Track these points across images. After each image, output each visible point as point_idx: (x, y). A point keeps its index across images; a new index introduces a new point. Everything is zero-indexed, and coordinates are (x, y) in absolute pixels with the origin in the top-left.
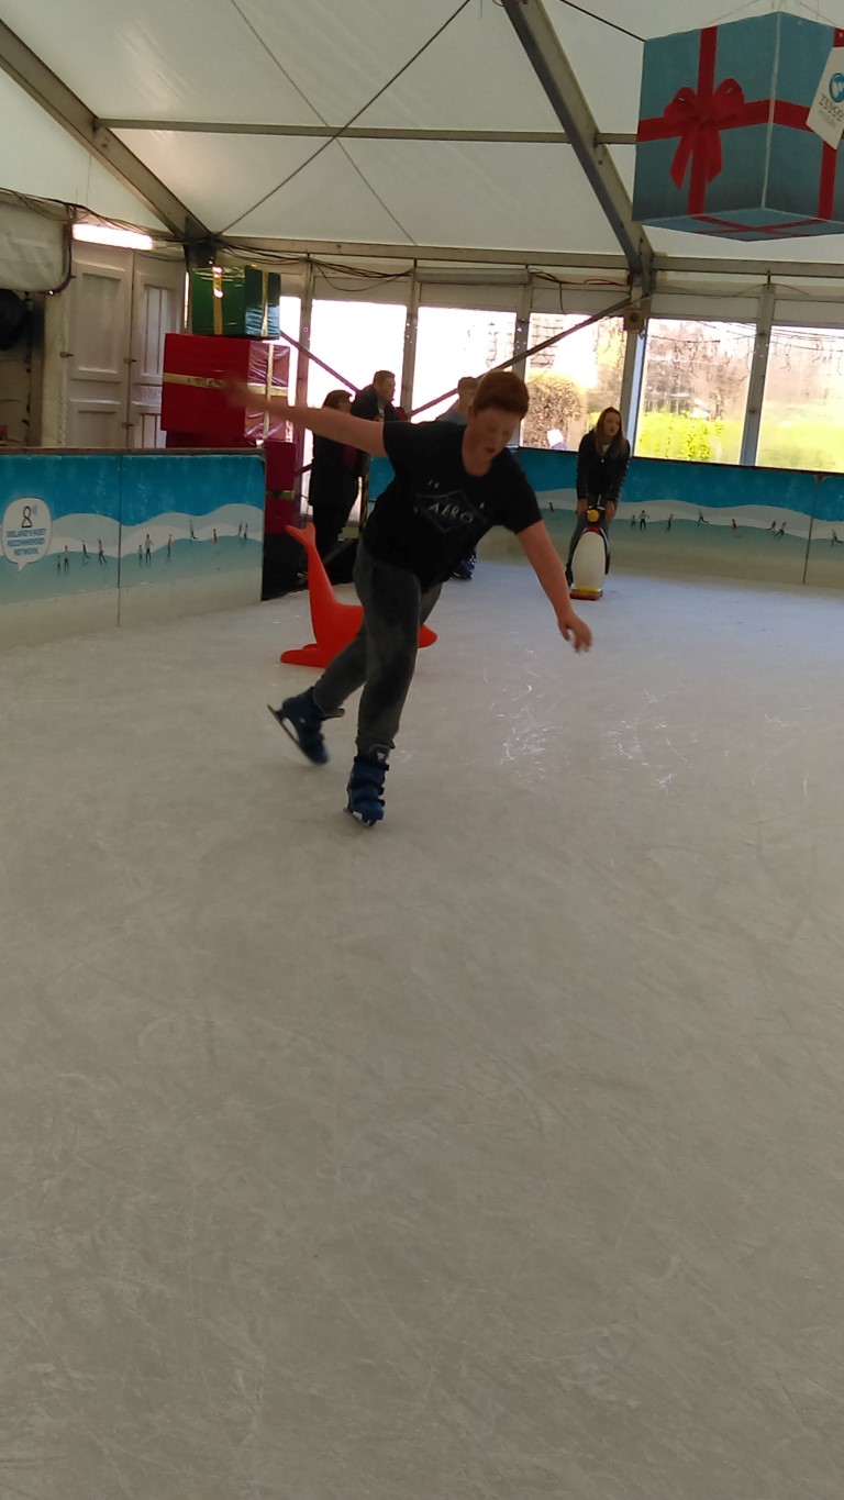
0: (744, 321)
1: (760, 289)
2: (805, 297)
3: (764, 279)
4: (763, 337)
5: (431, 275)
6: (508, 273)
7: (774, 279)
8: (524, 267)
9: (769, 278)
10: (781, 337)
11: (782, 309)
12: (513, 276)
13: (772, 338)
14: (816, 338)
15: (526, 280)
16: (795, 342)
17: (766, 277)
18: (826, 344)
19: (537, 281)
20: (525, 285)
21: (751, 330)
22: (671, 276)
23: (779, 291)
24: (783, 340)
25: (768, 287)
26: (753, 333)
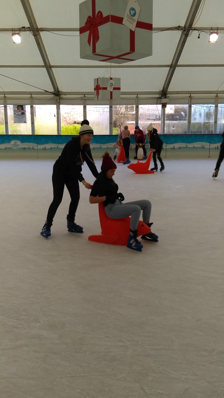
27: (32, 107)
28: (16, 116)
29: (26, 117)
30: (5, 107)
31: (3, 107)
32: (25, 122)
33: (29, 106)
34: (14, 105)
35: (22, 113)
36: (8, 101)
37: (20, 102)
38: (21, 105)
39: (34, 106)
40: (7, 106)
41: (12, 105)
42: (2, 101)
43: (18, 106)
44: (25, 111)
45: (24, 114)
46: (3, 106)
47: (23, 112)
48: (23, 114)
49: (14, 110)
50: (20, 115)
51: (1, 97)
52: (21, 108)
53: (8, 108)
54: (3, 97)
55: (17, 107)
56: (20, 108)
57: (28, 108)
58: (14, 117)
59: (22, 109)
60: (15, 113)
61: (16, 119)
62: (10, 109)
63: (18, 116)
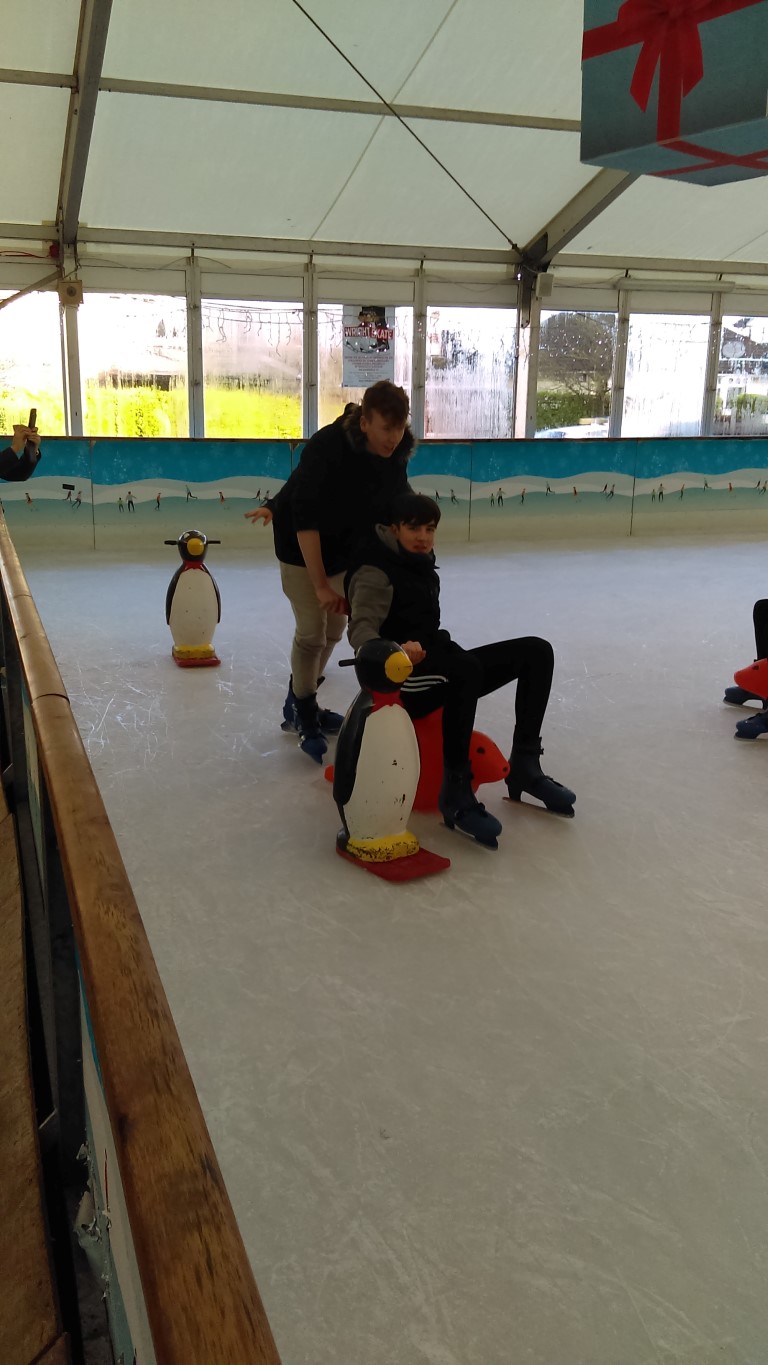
0: (173, 294)
1: (184, 262)
2: (226, 270)
3: (187, 252)
4: (194, 311)
7: (198, 252)
9: (193, 251)
10: (210, 309)
11: (207, 282)
13: (204, 311)
14: (247, 310)
16: (228, 315)
17: (190, 250)
18: (255, 316)
21: (181, 303)
22: (92, 248)
23: (201, 263)
24: (215, 313)
25: (191, 259)
26: (184, 307)
27: (420, 318)
28: (351, 353)
30: (310, 315)
31: (301, 314)
33: (410, 311)
34: (347, 304)
36: (323, 287)
37: (373, 295)
38: (374, 308)
39: (430, 310)
40: (320, 306)
41: (341, 307)
42: (296, 285)
43: (363, 308)
44: (392, 333)
45: (388, 348)
46: (300, 306)
47: (382, 335)
48: (384, 344)
49: (346, 329)
50: (369, 352)
51: (295, 265)
52: (377, 319)
53: (321, 316)
54: (303, 267)
55: (361, 314)
56: (373, 319)
57: (403, 320)
58: (345, 357)
59: (382, 325)
61: (352, 367)
62: (332, 322)
63: (360, 354)
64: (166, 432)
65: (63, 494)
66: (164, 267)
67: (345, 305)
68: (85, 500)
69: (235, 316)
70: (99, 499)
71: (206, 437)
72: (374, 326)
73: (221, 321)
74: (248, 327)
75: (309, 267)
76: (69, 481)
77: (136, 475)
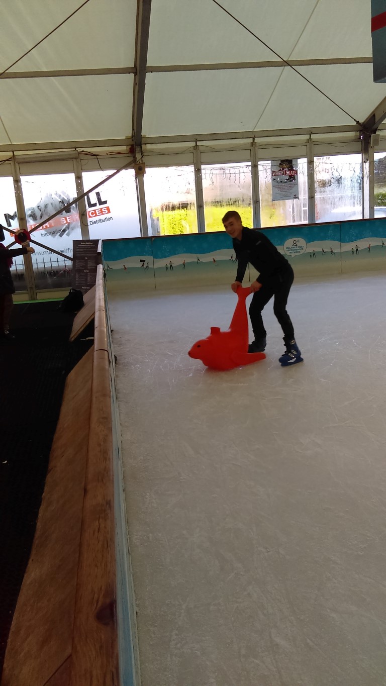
0: (188, 165)
1: (192, 149)
2: (213, 150)
3: (193, 144)
4: (198, 172)
5: (24, 159)
6: (66, 153)
7: (199, 143)
8: (74, 149)
9: (196, 143)
10: (206, 170)
11: (204, 157)
12: (70, 155)
13: (203, 171)
14: (223, 169)
15: (78, 155)
16: (214, 172)
17: (194, 142)
18: (227, 171)
19: (82, 156)
20: (76, 158)
21: (191, 168)
22: (149, 147)
23: (200, 148)
24: (208, 172)
25: (196, 147)
26: (193, 170)
27: (311, 163)
28: (277, 184)
29: (297, 184)
30: (255, 167)
31: (250, 167)
32: (296, 197)
33: (305, 160)
34: (273, 160)
35: (290, 176)
36: (260, 153)
37: (286, 154)
38: (287, 161)
39: (316, 159)
40: (259, 163)
41: (270, 162)
42: (248, 154)
43: (281, 161)
44: (296, 172)
45: (294, 180)
46: (250, 163)
47: (292, 174)
48: (293, 178)
49: (273, 172)
50: (285, 182)
51: (246, 144)
52: (288, 166)
53: (260, 168)
54: (250, 144)
55: (280, 164)
56: (286, 166)
57: (302, 165)
58: (273, 186)
59: (291, 168)
60: (273, 177)
61: (277, 190)
62: (265, 169)
63: (280, 184)
64: (187, 231)
65: (140, 264)
66: (183, 152)
67: (272, 161)
68: (151, 266)
69: (217, 172)
70: (156, 266)
71: (206, 232)
72: (287, 170)
73: (211, 175)
74: (224, 177)
75: (253, 143)
76: (143, 258)
77: (173, 253)
